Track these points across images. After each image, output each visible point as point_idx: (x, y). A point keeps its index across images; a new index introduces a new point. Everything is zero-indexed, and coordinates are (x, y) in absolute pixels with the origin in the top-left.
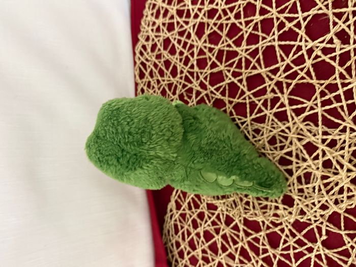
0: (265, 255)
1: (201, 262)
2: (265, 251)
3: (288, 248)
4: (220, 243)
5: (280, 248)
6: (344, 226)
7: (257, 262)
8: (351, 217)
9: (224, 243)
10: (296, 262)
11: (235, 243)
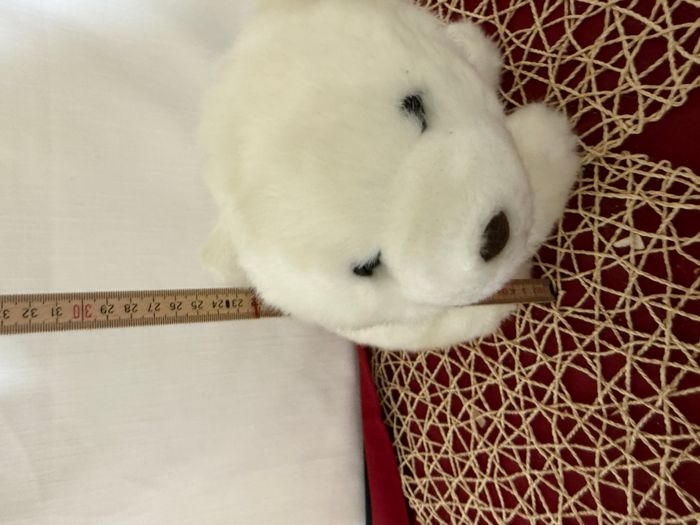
0: (505, 354)
1: (430, 406)
2: (503, 349)
3: (527, 331)
4: (449, 364)
5: (518, 333)
6: (579, 268)
7: (497, 370)
8: (583, 252)
9: (454, 362)
10: (540, 343)
11: (466, 354)
